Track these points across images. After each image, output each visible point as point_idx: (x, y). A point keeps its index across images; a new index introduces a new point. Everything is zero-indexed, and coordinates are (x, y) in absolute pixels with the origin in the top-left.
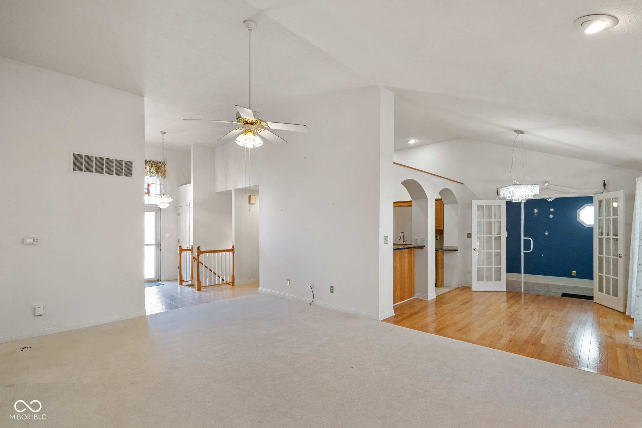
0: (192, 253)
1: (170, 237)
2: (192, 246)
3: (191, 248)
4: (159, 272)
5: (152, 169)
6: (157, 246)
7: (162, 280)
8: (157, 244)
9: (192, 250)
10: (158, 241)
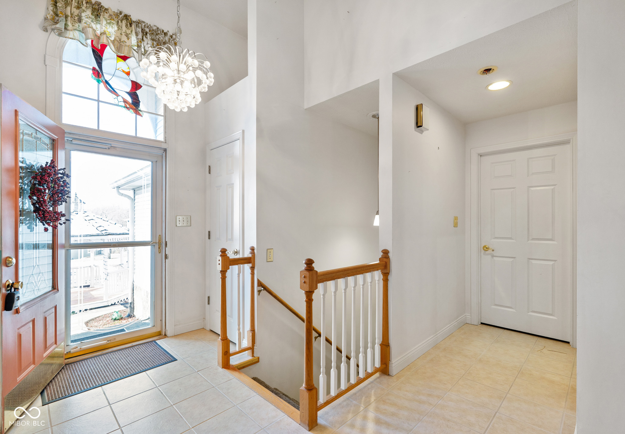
0: (253, 268)
1: (189, 224)
2: (253, 249)
3: (250, 256)
4: (162, 311)
5: (145, 43)
6: (157, 246)
7: (168, 334)
8: (157, 241)
9: (252, 260)
10: (159, 233)
